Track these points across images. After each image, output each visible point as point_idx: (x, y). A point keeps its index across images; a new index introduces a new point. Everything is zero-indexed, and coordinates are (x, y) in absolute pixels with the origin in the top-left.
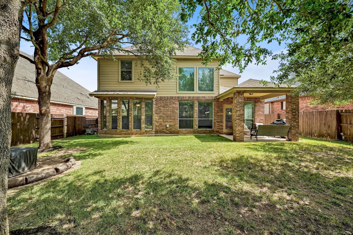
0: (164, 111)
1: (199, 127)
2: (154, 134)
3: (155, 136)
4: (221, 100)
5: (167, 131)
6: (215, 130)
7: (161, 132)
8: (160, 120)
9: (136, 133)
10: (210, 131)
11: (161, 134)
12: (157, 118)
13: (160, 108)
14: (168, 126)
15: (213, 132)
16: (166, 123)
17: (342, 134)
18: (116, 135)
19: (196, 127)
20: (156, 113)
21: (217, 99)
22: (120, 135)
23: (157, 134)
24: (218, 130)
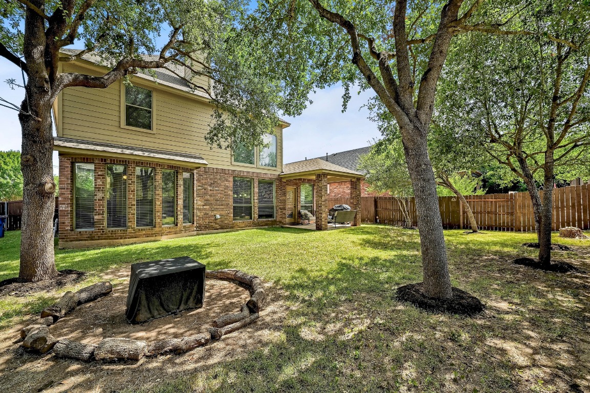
0: (211, 192)
1: (260, 216)
2: (195, 233)
3: (198, 235)
4: (284, 180)
5: (216, 225)
6: (277, 220)
7: (207, 228)
8: (205, 207)
9: (170, 232)
10: (271, 221)
11: (207, 231)
12: (200, 203)
13: (206, 186)
14: (218, 216)
15: (274, 222)
16: (215, 212)
17: (377, 217)
18: (125, 238)
19: (255, 215)
20: (198, 195)
21: (280, 178)
22: (136, 237)
23: (201, 230)
24: (281, 219)
